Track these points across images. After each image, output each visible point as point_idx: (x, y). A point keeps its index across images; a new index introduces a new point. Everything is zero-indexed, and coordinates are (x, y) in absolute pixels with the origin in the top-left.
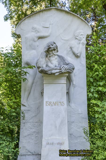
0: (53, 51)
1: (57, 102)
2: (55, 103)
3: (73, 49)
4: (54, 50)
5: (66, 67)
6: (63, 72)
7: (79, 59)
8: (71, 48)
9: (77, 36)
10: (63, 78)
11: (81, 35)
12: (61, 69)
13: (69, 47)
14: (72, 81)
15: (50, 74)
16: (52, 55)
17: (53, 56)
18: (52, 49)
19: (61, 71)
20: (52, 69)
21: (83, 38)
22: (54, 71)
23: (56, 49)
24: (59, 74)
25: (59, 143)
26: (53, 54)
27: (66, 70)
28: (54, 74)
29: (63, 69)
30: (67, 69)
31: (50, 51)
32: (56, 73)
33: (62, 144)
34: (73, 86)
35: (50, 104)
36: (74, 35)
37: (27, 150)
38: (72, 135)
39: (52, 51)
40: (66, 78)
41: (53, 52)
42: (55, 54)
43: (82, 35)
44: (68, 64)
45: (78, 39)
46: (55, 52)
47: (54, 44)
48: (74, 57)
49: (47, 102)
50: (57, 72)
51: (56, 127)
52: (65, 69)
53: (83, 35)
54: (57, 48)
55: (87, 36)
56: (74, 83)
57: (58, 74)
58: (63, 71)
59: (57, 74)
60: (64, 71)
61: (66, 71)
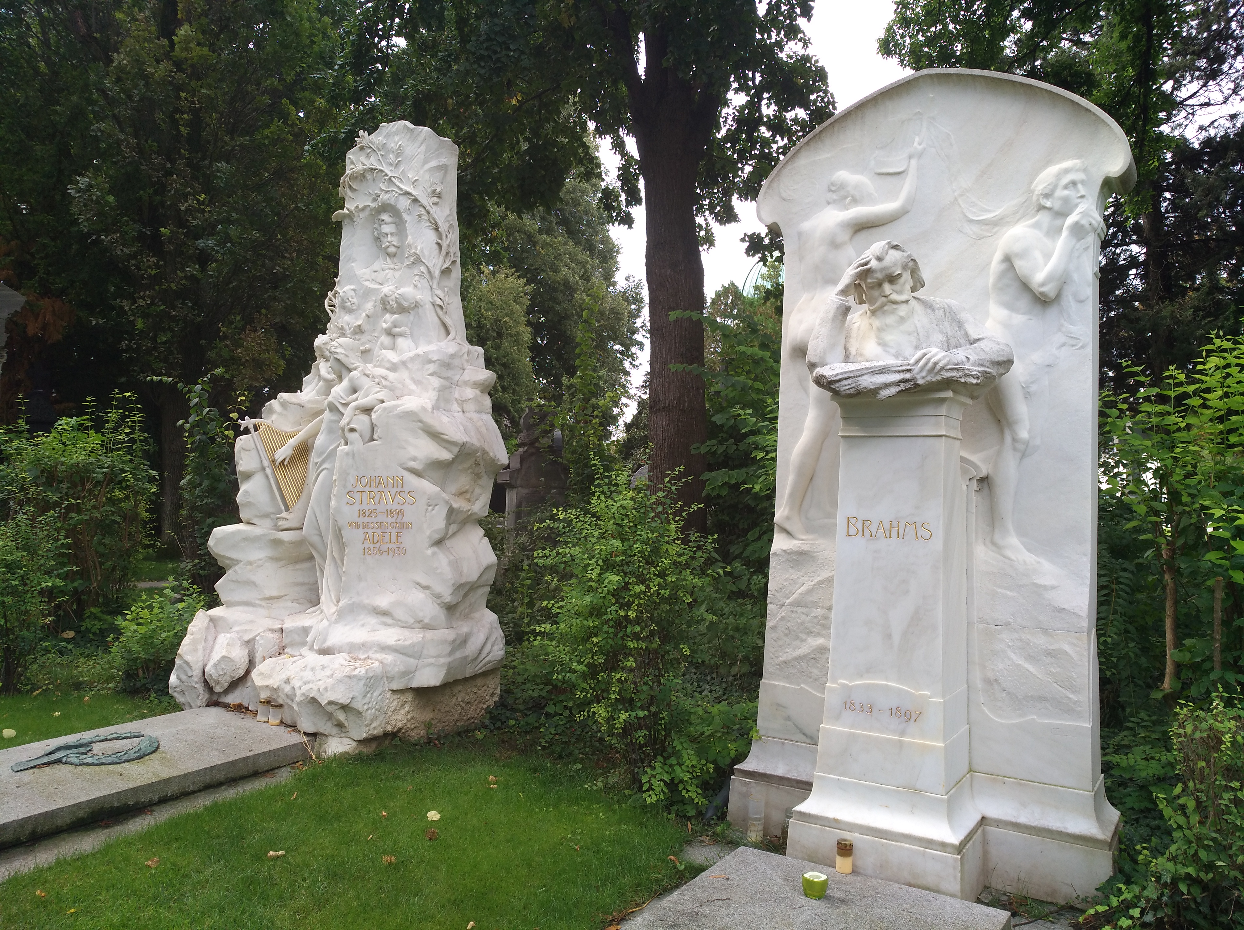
0: (886, 286)
1: (895, 524)
2: (887, 526)
3: (1020, 264)
4: (892, 279)
5: (935, 359)
6: (920, 382)
7: (1053, 312)
8: (1008, 259)
9: (1047, 196)
10: (929, 410)
11: (1066, 187)
12: (909, 367)
13: (999, 256)
15: (848, 392)
16: (883, 306)
17: (886, 308)
18: (879, 275)
19: (908, 376)
21: (1082, 197)
22: (868, 382)
23: (906, 275)
24: (899, 392)
25: (899, 710)
26: (884, 299)
27: (936, 370)
28: (872, 392)
29: (922, 369)
32: (880, 388)
33: (914, 717)
34: (1015, 449)
35: (866, 529)
36: (1033, 192)
37: (788, 718)
38: (996, 687)
39: (880, 284)
41: (883, 291)
42: (894, 297)
43: (1074, 184)
44: (978, 340)
45: (1049, 209)
46: (899, 287)
47: (892, 252)
48: (1024, 302)
49: (853, 521)
50: (887, 385)
51: (889, 636)
53: (1080, 186)
54: (914, 270)
55: (1104, 183)
56: (1023, 434)
57: (893, 391)
58: (918, 377)
59: (885, 393)
60: (929, 378)
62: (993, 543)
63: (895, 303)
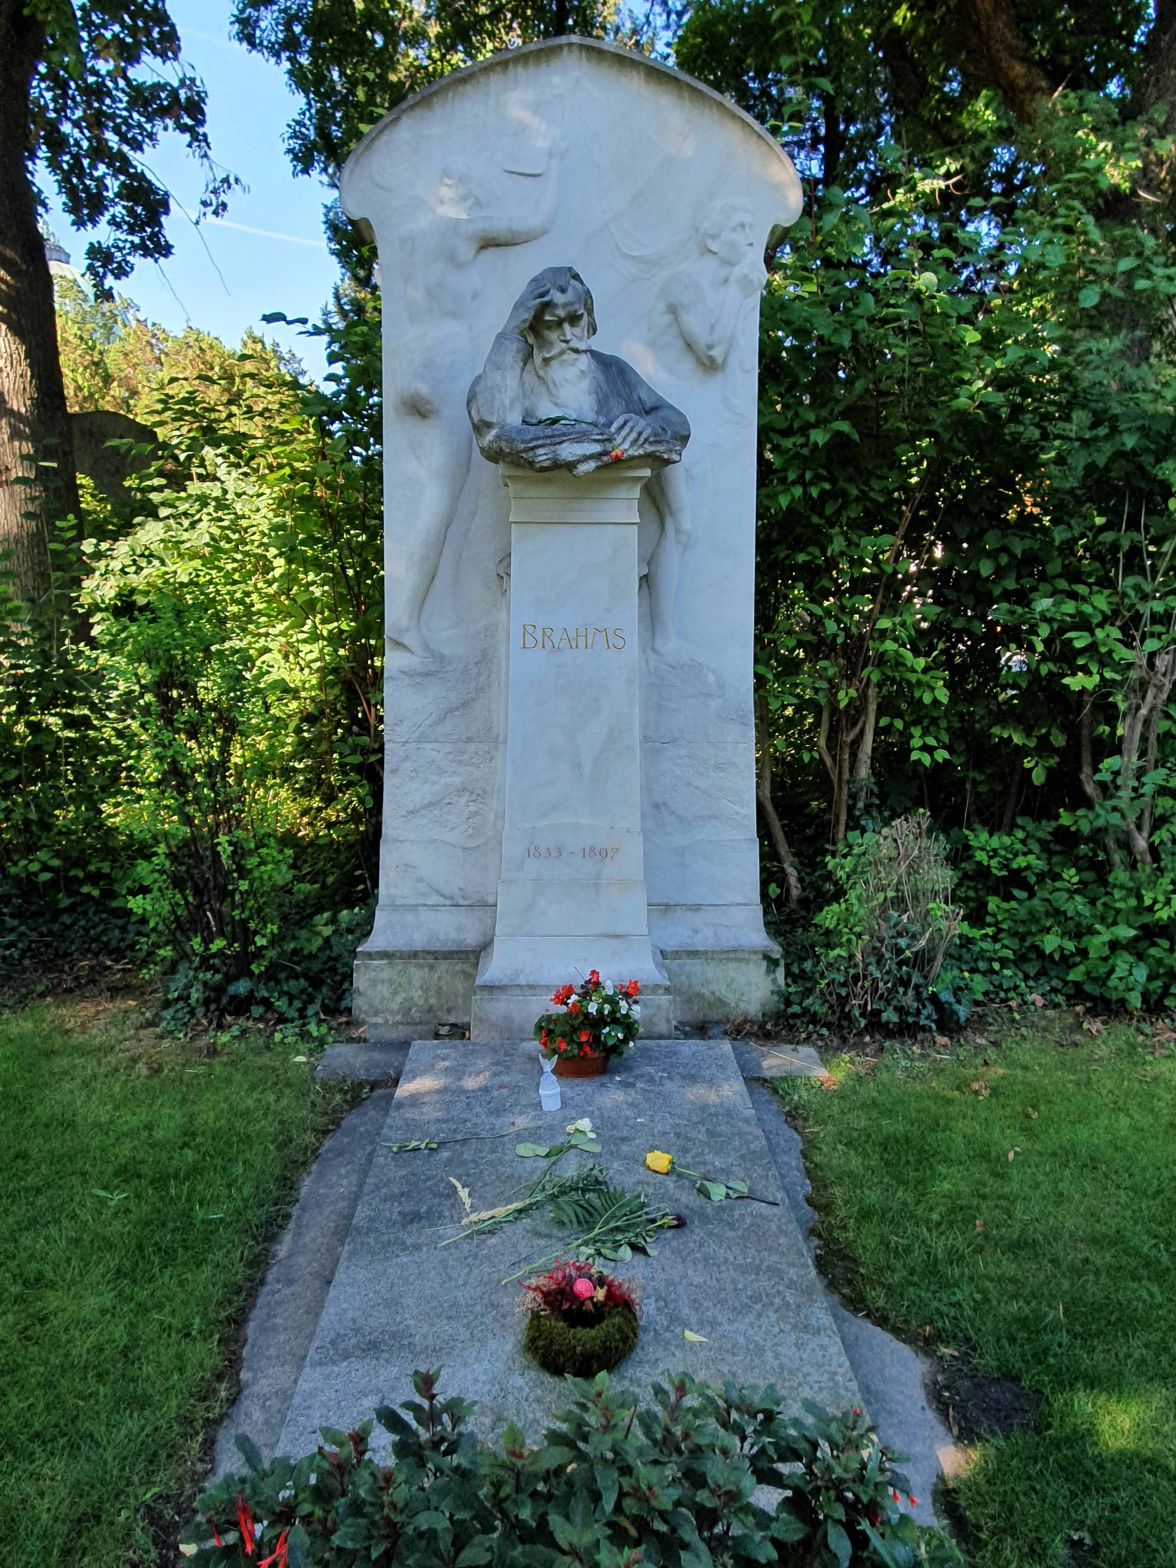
0: (566, 326)
1: (582, 631)
2: (572, 634)
3: (685, 317)
4: (574, 319)
5: (640, 427)
6: (622, 455)
7: (717, 382)
8: (673, 310)
9: (714, 237)
10: (622, 492)
11: (734, 229)
12: (609, 437)
13: (661, 306)
14: (672, 514)
15: (545, 464)
16: (562, 353)
17: (565, 357)
18: (561, 313)
19: (608, 447)
20: (558, 440)
21: (751, 245)
22: (566, 452)
23: (585, 317)
24: (598, 468)
25: (592, 849)
26: (564, 345)
27: (640, 443)
28: (570, 466)
29: (625, 439)
30: (646, 440)
31: (549, 328)
32: (579, 461)
33: (610, 855)
34: (678, 542)
35: (547, 640)
36: (697, 230)
37: (420, 880)
38: (663, 808)
39: (560, 323)
40: (636, 492)
41: (564, 335)
42: (575, 344)
43: (743, 226)
44: (654, 409)
45: (714, 253)
46: (577, 331)
47: (573, 282)
48: (687, 365)
49: (530, 629)
50: (586, 458)
51: (578, 765)
52: (634, 435)
53: (748, 230)
54: (590, 311)
55: (772, 232)
56: (687, 524)
57: (592, 465)
58: (620, 449)
59: (583, 468)
60: (630, 452)
61: (641, 452)
62: (654, 650)
63: (576, 351)
